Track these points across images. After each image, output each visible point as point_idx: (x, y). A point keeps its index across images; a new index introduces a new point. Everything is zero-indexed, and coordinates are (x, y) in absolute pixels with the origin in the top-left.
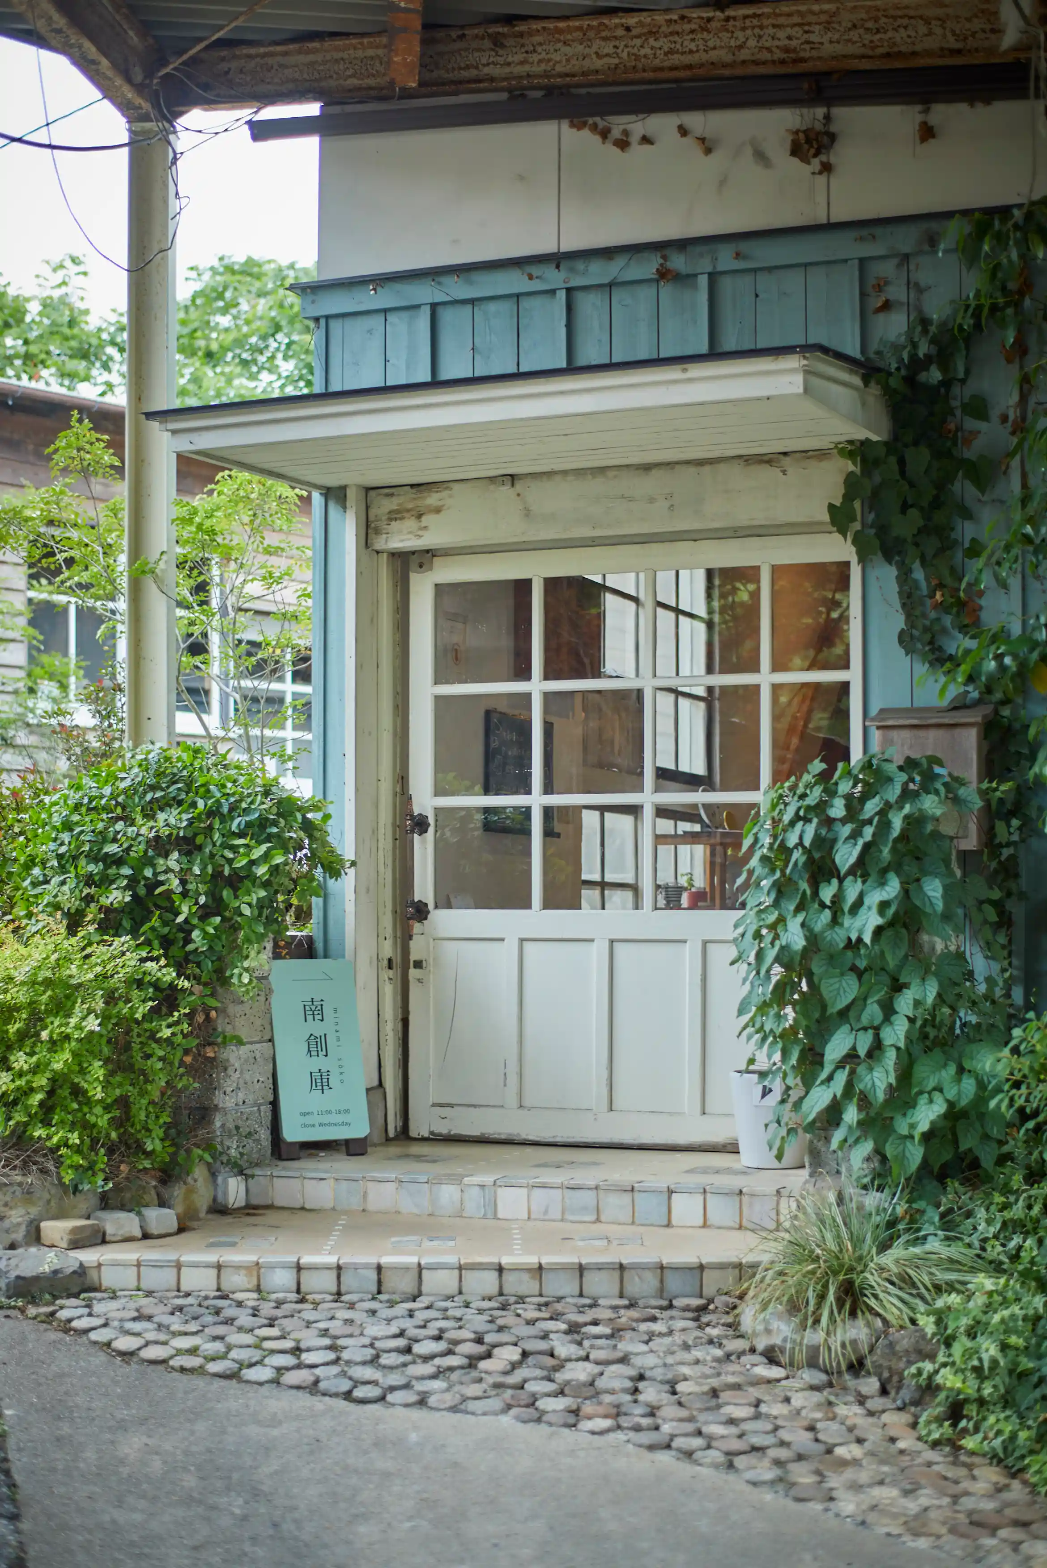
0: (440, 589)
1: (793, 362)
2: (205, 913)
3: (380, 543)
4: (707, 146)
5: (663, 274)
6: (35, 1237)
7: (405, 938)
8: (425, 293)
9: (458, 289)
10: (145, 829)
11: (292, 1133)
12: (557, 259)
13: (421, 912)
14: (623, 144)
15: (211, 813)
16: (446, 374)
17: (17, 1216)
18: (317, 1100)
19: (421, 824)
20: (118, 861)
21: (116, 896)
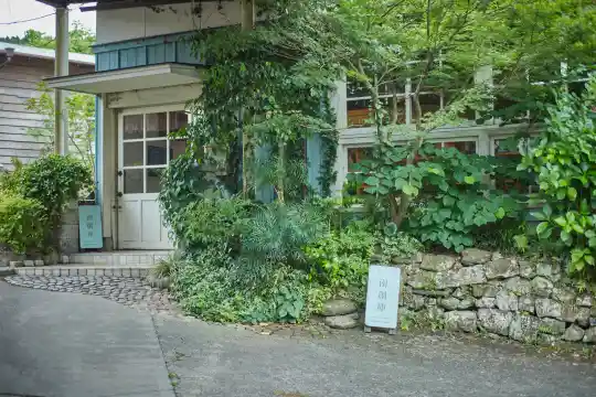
0: (125, 117)
1: (167, 66)
2: (53, 193)
3: (110, 106)
4: (175, 12)
5: (165, 42)
6: (8, 265)
7: (117, 201)
8: (118, 48)
9: (123, 46)
10: (41, 174)
11: (82, 246)
12: (143, 39)
13: (120, 195)
14: (158, 12)
15: (57, 170)
16: (122, 66)
17: (4, 260)
18: (90, 239)
19: (120, 174)
20: (35, 181)
21: (34, 190)
